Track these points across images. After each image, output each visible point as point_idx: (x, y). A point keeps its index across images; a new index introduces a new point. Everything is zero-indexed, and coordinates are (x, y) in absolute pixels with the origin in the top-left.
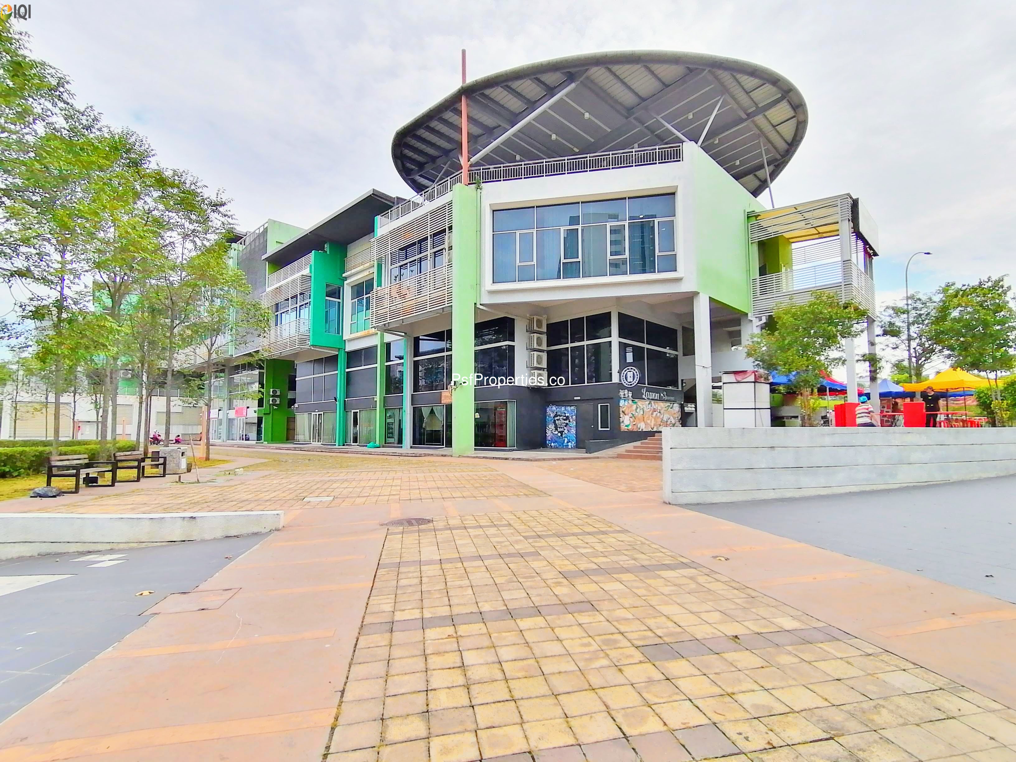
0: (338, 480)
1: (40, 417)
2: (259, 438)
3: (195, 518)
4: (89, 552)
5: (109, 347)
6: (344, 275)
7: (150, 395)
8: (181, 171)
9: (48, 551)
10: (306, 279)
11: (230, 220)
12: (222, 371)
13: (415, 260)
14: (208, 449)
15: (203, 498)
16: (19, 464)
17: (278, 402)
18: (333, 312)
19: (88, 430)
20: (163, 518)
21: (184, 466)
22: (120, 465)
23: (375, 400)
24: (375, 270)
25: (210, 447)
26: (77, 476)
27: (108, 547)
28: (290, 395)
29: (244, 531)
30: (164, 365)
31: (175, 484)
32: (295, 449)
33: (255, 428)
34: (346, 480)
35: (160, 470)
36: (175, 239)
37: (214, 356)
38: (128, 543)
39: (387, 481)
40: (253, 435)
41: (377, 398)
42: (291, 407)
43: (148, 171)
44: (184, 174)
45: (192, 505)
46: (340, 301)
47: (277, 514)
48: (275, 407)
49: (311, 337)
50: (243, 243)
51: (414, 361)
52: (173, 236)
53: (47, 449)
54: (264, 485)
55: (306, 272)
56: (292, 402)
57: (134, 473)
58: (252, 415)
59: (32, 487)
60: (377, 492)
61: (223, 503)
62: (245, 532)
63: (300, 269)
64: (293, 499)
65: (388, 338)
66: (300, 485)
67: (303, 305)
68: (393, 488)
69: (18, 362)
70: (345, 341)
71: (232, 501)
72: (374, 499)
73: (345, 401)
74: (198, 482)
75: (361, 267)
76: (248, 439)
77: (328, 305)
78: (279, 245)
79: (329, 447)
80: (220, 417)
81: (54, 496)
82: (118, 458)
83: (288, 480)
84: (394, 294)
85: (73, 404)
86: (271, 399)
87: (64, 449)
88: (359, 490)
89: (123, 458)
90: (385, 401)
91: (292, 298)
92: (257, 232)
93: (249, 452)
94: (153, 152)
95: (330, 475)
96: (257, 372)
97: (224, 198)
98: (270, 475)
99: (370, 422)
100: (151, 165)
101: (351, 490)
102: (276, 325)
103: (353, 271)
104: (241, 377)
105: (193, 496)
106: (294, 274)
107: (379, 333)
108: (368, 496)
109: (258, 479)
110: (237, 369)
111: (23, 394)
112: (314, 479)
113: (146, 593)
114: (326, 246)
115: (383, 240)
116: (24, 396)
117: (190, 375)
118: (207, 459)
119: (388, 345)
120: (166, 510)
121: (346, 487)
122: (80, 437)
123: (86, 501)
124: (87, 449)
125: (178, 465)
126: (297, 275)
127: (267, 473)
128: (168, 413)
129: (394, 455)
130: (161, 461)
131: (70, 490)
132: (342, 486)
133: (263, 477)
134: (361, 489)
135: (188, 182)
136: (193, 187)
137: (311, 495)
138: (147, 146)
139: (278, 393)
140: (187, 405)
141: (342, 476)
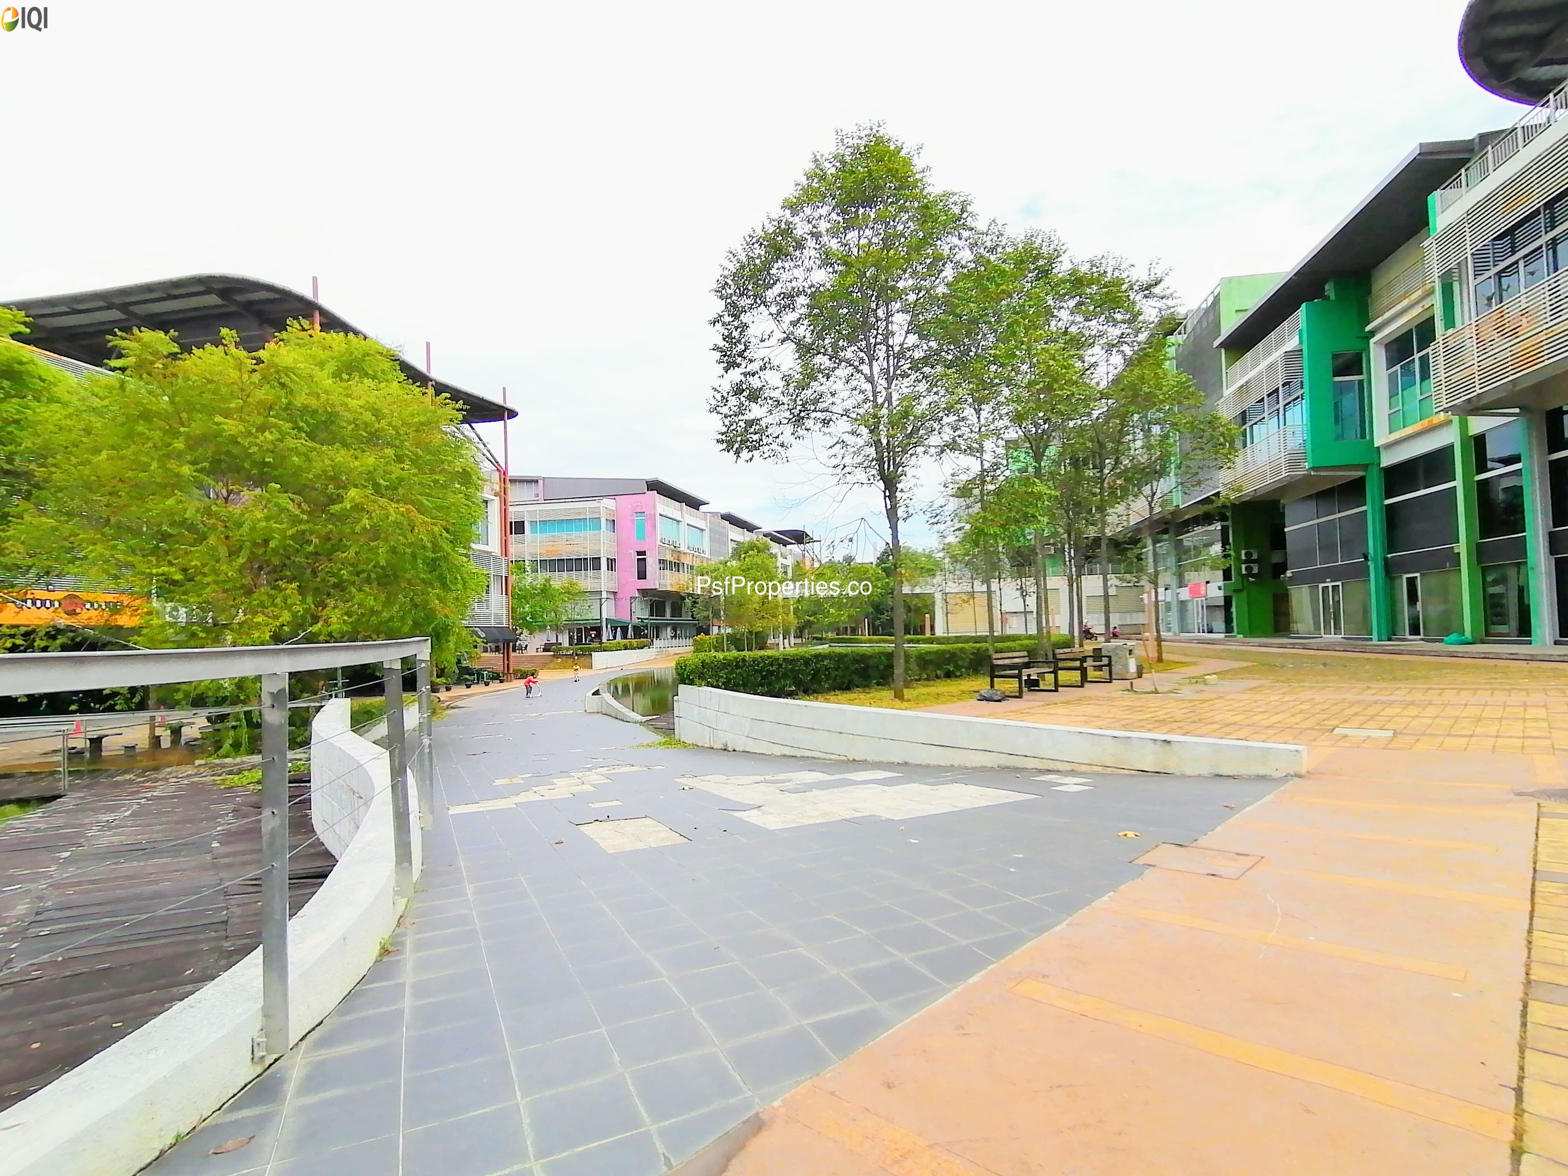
0: (1394, 702)
1: (968, 609)
2: (1229, 629)
3: (1169, 742)
4: (1049, 771)
5: (1039, 518)
6: (1368, 328)
7: (1079, 575)
8: (1100, 257)
9: (1008, 764)
10: (1294, 355)
11: (1170, 302)
12: (1165, 532)
13: (1541, 247)
14: (1159, 645)
15: (1169, 716)
16: (960, 662)
17: (1255, 570)
18: (1350, 402)
19: (1015, 622)
20: (1129, 738)
21: (1133, 668)
22: (1061, 664)
23: (1456, 551)
24: (1437, 300)
25: (1163, 643)
26: (1019, 676)
27: (1068, 767)
28: (1276, 558)
29: (1243, 770)
30: (1092, 532)
31: (1126, 692)
32: (1293, 646)
33: (1220, 615)
34: (1412, 703)
35: (1105, 673)
36: (1098, 356)
37: (1157, 510)
38: (1090, 765)
39: (1508, 709)
40: (1219, 624)
41: (1462, 548)
42: (1279, 577)
43: (1060, 275)
44: (1103, 261)
45: (1156, 724)
46: (1363, 377)
47: (1297, 751)
48: (1251, 579)
49: (1309, 454)
50: (1183, 332)
51: (1550, 462)
52: (1095, 354)
53: (983, 645)
54: (1256, 701)
55: (1292, 344)
56: (1282, 568)
57: (1076, 676)
58: (1215, 591)
59: (976, 689)
60: (1493, 729)
61: (1199, 725)
62: (1245, 772)
63: (1280, 342)
64: (1312, 729)
65: (1478, 425)
66: (1320, 707)
67: (1289, 403)
68: (1529, 724)
69: (943, 549)
70: (1378, 448)
71: (1213, 723)
72: (1490, 742)
73: (1386, 559)
74: (1156, 692)
75: (1405, 302)
76: (1210, 631)
77: (1341, 389)
78: (1241, 315)
79: (1360, 642)
80: (1168, 600)
81: (999, 701)
82: (1059, 657)
83: (1295, 697)
84: (1489, 332)
85: (998, 592)
86: (1243, 566)
87: (999, 645)
88: (1447, 723)
89: (1063, 657)
90: (1480, 553)
91: (1269, 395)
92: (1204, 306)
93: (1215, 650)
94: (1064, 248)
95: (1374, 691)
96: (1218, 526)
97: (1159, 271)
98: (1260, 687)
99: (1449, 596)
100: (1062, 268)
101: (1429, 721)
102: (1245, 446)
103: (1387, 315)
104: (1192, 538)
105: (1155, 711)
106: (1270, 354)
107: (1456, 419)
108: (1471, 736)
109: (1243, 692)
110: (1186, 525)
111: (950, 584)
112: (1343, 696)
113: (1131, 834)
114: (1327, 287)
115: (1454, 233)
116: (952, 587)
117: (1125, 543)
118: (1160, 659)
119: (1480, 441)
120: (1125, 727)
121: (1417, 716)
122: (1009, 632)
123: (1032, 708)
124: (1022, 645)
125: (1126, 667)
126: (1277, 355)
127: (1254, 683)
128: (1106, 596)
129: (1514, 657)
130: (1105, 661)
131: (1013, 694)
132: (1406, 713)
133: (1250, 690)
134: (1453, 721)
135: (1110, 270)
136: (1116, 274)
137: (1345, 725)
138: (1056, 242)
139: (1255, 557)
140: (1125, 584)
141: (1400, 695)
